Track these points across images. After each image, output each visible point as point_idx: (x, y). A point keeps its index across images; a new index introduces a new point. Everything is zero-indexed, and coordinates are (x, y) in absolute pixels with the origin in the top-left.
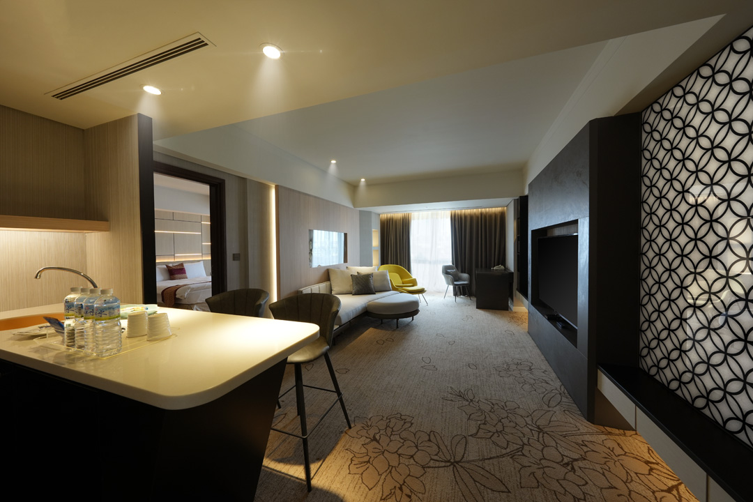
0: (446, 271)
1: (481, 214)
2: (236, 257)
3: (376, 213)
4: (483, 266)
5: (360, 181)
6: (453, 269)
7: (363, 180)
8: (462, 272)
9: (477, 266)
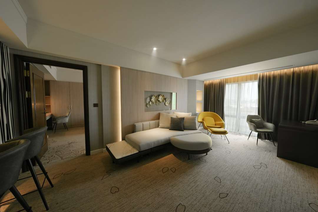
0: (250, 119)
1: (294, 73)
2: (95, 105)
3: (200, 81)
4: (293, 118)
5: (182, 61)
6: (258, 118)
7: (184, 60)
8: (268, 121)
9: (285, 118)
